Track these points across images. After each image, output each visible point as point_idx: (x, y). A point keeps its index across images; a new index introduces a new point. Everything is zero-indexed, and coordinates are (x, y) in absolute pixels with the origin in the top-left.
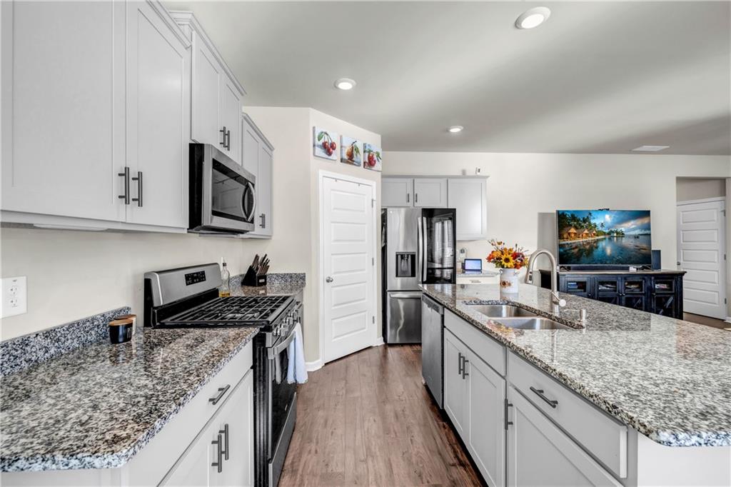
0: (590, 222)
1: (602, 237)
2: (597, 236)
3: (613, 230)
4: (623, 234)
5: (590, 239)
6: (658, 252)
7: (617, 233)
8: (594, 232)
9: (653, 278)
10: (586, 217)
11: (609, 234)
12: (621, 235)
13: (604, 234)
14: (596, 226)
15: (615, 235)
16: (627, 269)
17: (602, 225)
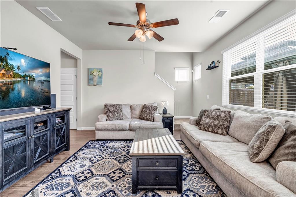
0: (7, 63)
1: (18, 79)
2: (14, 77)
3: (27, 74)
4: (34, 79)
5: (7, 80)
6: (54, 95)
7: (30, 77)
8: (11, 73)
9: (54, 115)
10: (3, 57)
11: (24, 77)
12: (32, 79)
13: (20, 76)
14: (13, 68)
15: (28, 78)
16: (34, 110)
17: (19, 68)
